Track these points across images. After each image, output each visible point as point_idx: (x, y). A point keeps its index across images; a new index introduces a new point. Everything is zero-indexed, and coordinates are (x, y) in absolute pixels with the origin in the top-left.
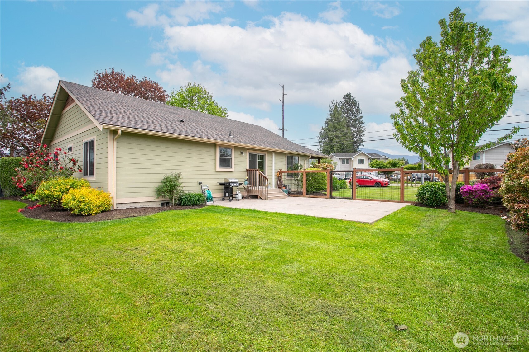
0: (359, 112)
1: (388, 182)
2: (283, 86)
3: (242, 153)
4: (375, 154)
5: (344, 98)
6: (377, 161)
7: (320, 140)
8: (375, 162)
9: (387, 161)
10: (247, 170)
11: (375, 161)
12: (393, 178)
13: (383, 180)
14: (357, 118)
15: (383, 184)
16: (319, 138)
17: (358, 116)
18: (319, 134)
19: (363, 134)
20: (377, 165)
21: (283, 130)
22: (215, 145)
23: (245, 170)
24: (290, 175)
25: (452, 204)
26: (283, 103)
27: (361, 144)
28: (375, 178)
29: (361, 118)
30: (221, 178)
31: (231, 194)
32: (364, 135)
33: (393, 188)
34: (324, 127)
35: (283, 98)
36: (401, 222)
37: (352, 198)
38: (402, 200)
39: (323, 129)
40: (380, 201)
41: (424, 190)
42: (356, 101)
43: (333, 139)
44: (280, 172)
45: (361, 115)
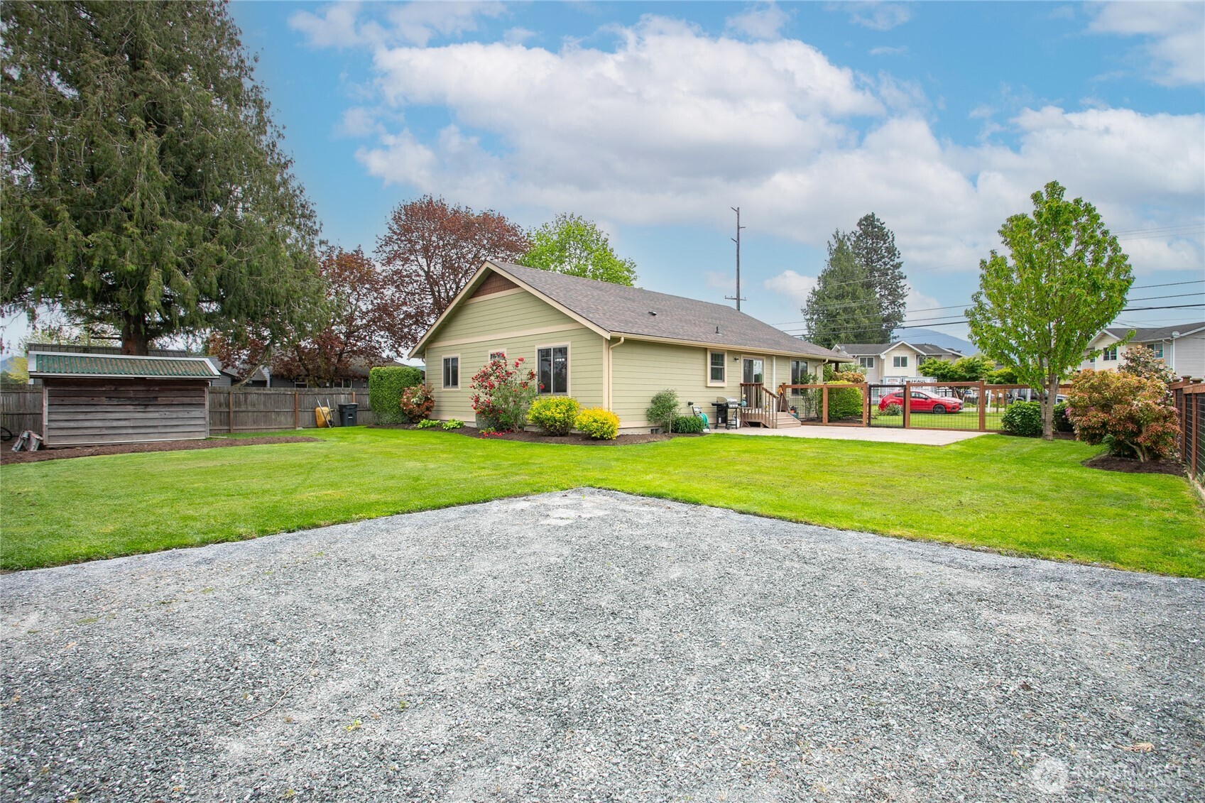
0: (895, 255)
1: (960, 404)
2: (738, 211)
3: (736, 359)
4: (931, 346)
5: (860, 224)
6: (935, 362)
7: (808, 317)
8: (931, 364)
9: (958, 362)
10: (742, 385)
11: (931, 361)
12: (971, 396)
13: (950, 400)
14: (889, 266)
15: (949, 408)
16: (805, 312)
17: (891, 263)
18: (806, 303)
19: (901, 302)
20: (935, 370)
21: (738, 299)
22: (705, 350)
23: (738, 384)
24: (795, 392)
25: (1049, 430)
26: (738, 245)
27: (899, 324)
28: (934, 396)
29: (899, 265)
30: (714, 396)
31: (725, 420)
32: (904, 303)
33: (969, 415)
34: (817, 288)
35: (738, 234)
36: (976, 447)
37: (904, 427)
38: (982, 428)
39: (814, 293)
40: (948, 429)
41: (1013, 412)
42: (886, 230)
43: (838, 313)
44: (783, 386)
45: (897, 261)
